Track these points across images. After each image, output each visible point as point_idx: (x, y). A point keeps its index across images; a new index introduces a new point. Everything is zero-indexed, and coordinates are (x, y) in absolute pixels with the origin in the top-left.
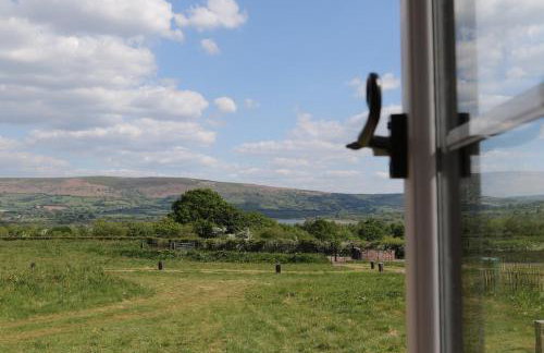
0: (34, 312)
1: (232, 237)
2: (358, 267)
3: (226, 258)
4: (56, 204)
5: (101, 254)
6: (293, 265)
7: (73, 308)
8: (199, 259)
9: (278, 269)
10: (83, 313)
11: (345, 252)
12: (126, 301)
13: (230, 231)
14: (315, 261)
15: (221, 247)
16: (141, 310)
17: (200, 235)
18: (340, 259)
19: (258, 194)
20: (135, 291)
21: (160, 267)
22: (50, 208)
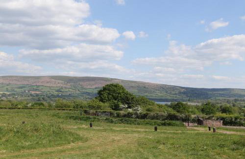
0: (23, 148)
1: (130, 110)
2: (201, 129)
3: (127, 122)
4: (36, 90)
5: (59, 117)
6: (164, 127)
7: (44, 146)
8: (112, 122)
9: (156, 129)
10: (49, 150)
11: (194, 121)
12: (72, 144)
13: (129, 107)
14: (177, 125)
15: (125, 116)
16: (80, 148)
17: (113, 109)
18: (191, 124)
19: (145, 87)
20: (78, 138)
21: (91, 126)
22: (33, 93)
